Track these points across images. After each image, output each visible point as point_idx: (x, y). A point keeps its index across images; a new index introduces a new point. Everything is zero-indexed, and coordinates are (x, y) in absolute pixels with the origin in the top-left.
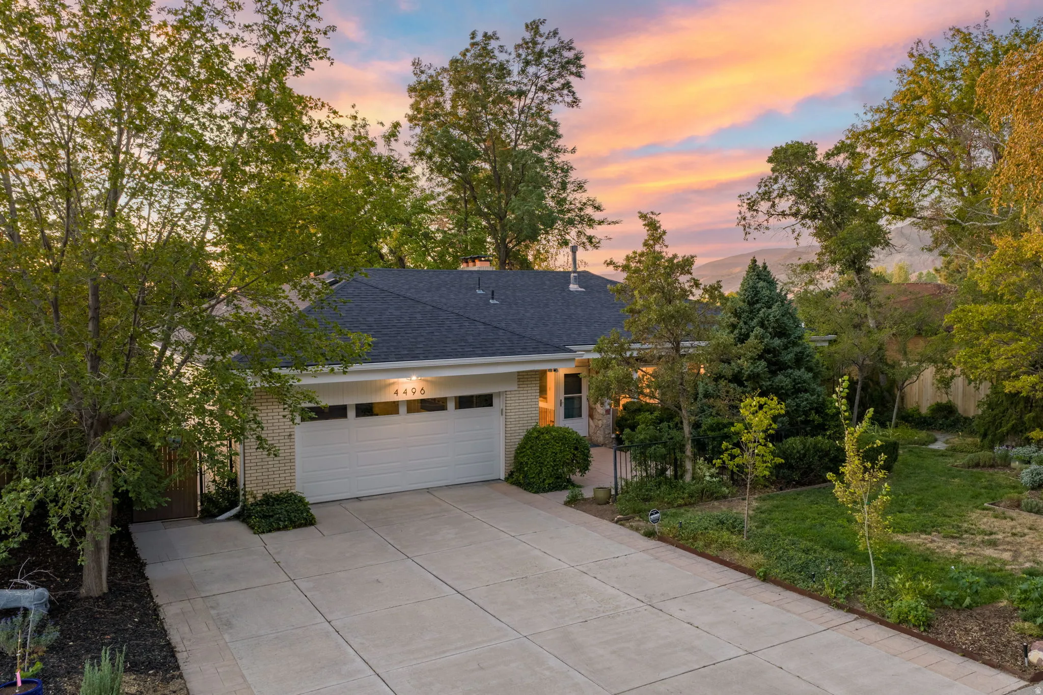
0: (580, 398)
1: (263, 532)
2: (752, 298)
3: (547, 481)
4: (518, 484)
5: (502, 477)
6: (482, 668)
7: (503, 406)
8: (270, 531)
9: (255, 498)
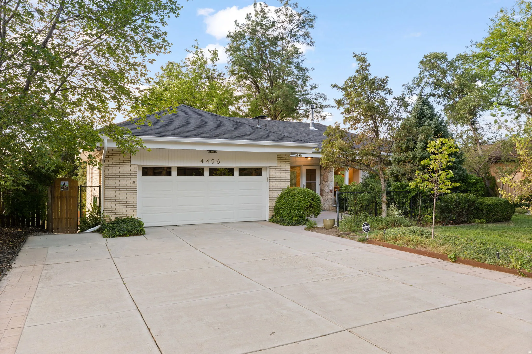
0: (315, 184)
1: (110, 237)
2: (420, 115)
3: (294, 219)
4: (276, 222)
5: (267, 219)
7: (268, 176)
8: (114, 237)
9: (110, 219)
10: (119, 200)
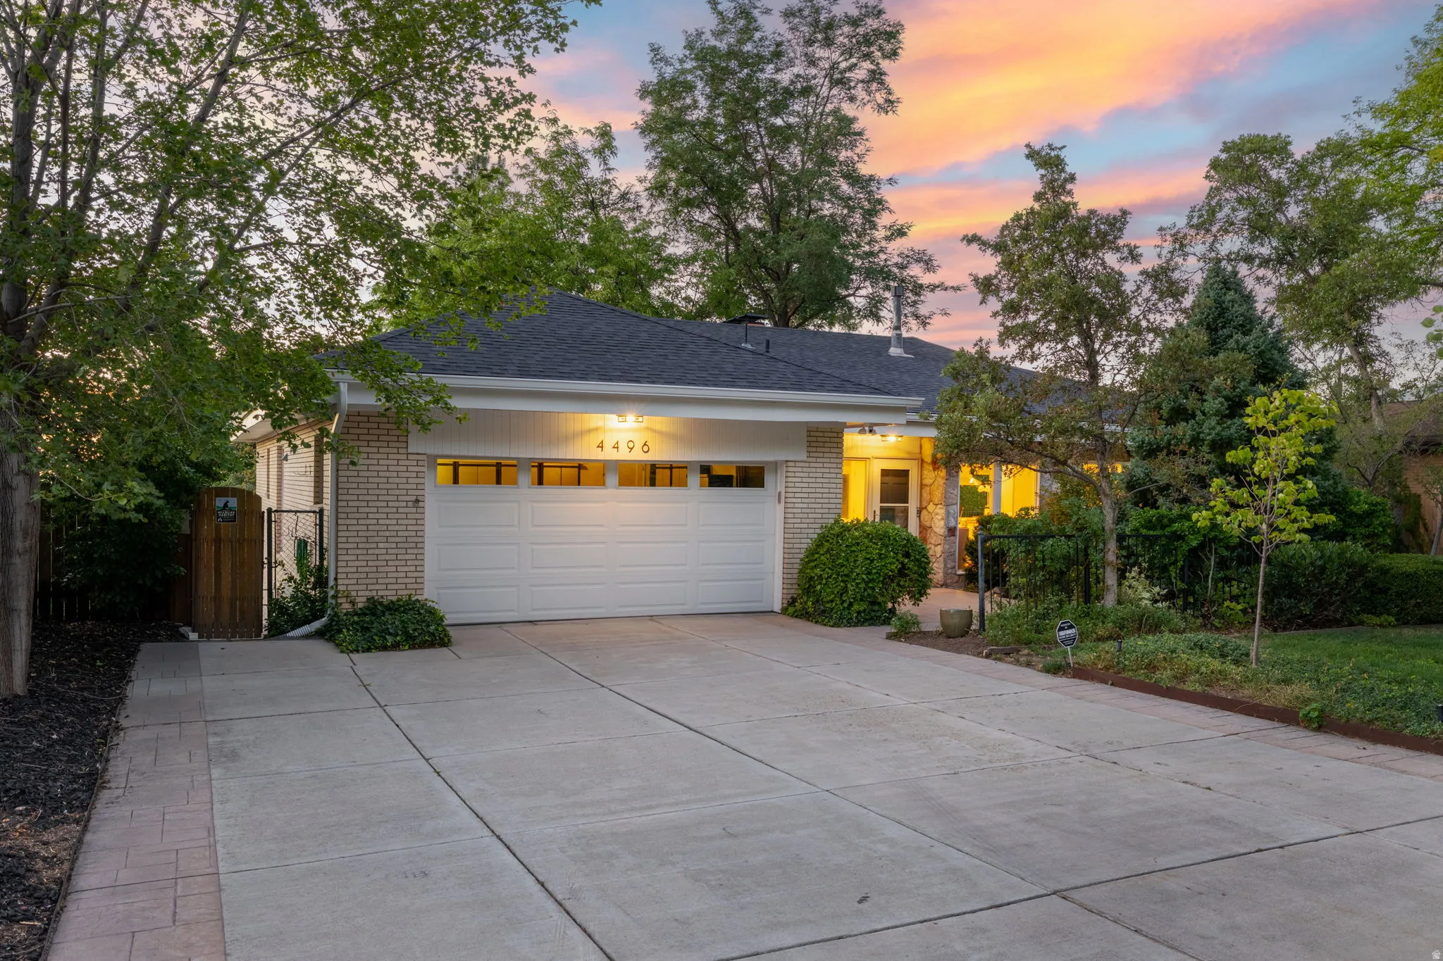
0: (906, 511)
1: (357, 651)
2: (1215, 320)
3: (856, 607)
4: (804, 615)
5: (777, 607)
6: (731, 835)
7: (781, 488)
8: (369, 650)
9: (353, 603)
10: (377, 551)
